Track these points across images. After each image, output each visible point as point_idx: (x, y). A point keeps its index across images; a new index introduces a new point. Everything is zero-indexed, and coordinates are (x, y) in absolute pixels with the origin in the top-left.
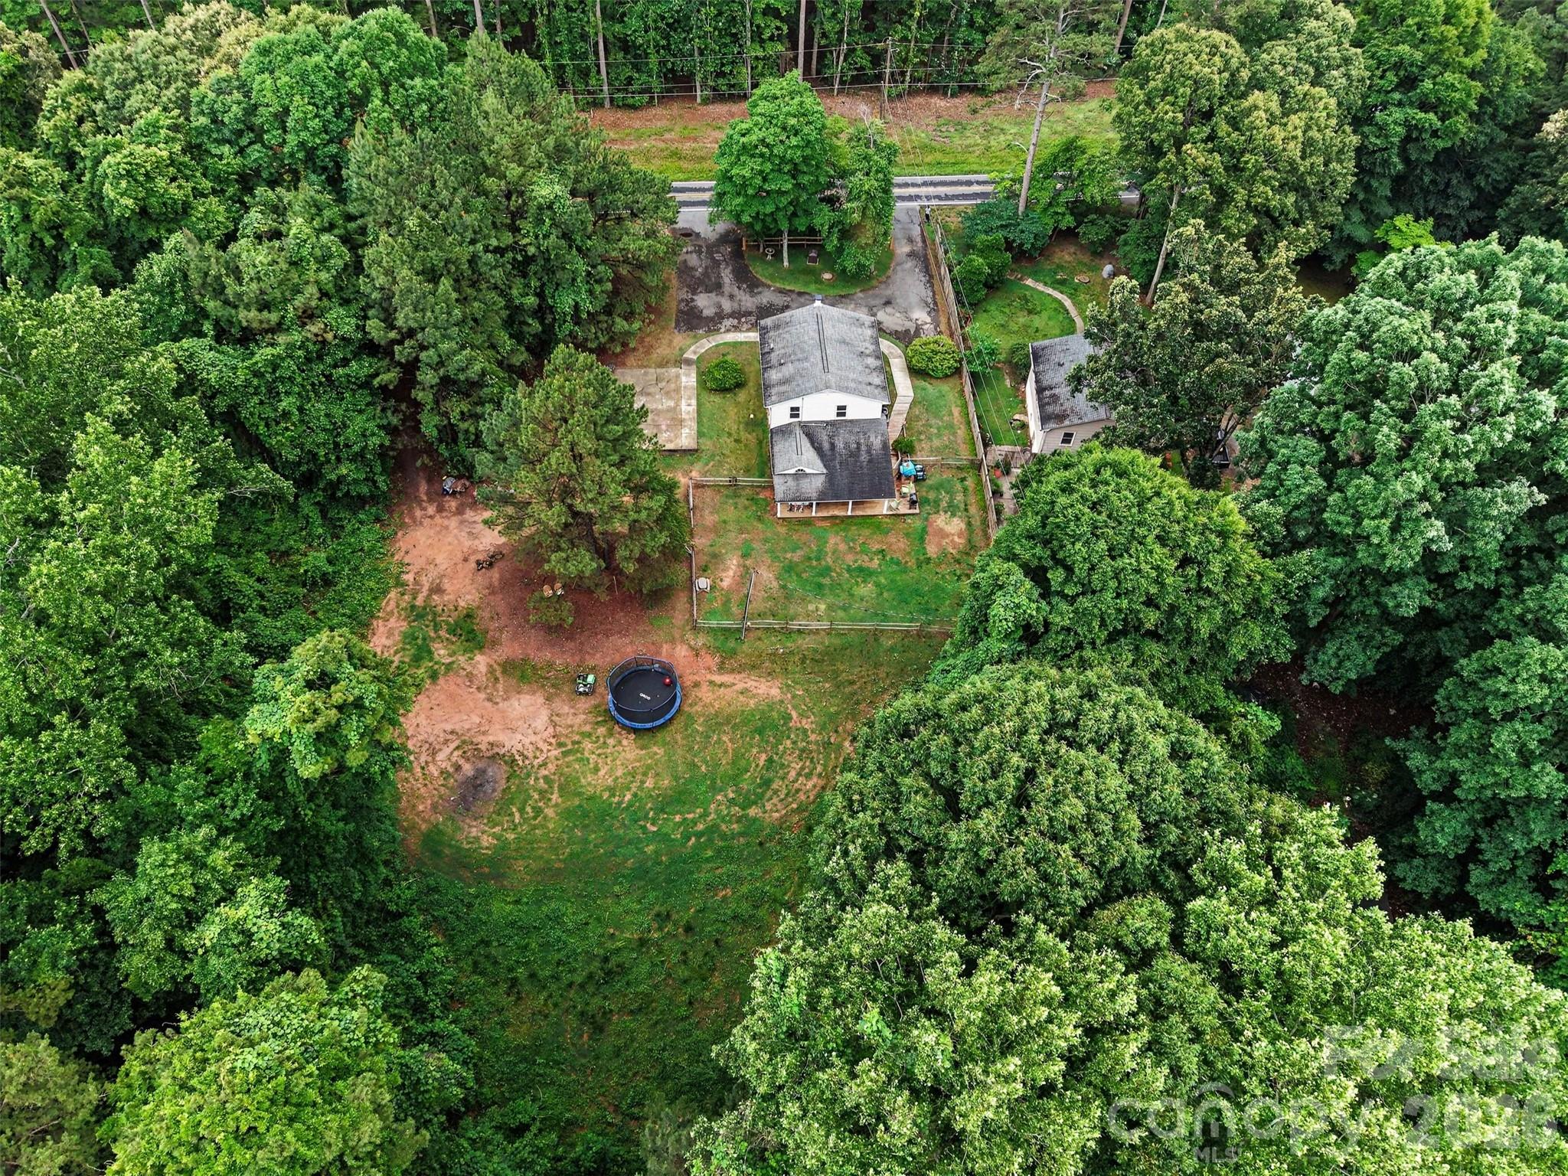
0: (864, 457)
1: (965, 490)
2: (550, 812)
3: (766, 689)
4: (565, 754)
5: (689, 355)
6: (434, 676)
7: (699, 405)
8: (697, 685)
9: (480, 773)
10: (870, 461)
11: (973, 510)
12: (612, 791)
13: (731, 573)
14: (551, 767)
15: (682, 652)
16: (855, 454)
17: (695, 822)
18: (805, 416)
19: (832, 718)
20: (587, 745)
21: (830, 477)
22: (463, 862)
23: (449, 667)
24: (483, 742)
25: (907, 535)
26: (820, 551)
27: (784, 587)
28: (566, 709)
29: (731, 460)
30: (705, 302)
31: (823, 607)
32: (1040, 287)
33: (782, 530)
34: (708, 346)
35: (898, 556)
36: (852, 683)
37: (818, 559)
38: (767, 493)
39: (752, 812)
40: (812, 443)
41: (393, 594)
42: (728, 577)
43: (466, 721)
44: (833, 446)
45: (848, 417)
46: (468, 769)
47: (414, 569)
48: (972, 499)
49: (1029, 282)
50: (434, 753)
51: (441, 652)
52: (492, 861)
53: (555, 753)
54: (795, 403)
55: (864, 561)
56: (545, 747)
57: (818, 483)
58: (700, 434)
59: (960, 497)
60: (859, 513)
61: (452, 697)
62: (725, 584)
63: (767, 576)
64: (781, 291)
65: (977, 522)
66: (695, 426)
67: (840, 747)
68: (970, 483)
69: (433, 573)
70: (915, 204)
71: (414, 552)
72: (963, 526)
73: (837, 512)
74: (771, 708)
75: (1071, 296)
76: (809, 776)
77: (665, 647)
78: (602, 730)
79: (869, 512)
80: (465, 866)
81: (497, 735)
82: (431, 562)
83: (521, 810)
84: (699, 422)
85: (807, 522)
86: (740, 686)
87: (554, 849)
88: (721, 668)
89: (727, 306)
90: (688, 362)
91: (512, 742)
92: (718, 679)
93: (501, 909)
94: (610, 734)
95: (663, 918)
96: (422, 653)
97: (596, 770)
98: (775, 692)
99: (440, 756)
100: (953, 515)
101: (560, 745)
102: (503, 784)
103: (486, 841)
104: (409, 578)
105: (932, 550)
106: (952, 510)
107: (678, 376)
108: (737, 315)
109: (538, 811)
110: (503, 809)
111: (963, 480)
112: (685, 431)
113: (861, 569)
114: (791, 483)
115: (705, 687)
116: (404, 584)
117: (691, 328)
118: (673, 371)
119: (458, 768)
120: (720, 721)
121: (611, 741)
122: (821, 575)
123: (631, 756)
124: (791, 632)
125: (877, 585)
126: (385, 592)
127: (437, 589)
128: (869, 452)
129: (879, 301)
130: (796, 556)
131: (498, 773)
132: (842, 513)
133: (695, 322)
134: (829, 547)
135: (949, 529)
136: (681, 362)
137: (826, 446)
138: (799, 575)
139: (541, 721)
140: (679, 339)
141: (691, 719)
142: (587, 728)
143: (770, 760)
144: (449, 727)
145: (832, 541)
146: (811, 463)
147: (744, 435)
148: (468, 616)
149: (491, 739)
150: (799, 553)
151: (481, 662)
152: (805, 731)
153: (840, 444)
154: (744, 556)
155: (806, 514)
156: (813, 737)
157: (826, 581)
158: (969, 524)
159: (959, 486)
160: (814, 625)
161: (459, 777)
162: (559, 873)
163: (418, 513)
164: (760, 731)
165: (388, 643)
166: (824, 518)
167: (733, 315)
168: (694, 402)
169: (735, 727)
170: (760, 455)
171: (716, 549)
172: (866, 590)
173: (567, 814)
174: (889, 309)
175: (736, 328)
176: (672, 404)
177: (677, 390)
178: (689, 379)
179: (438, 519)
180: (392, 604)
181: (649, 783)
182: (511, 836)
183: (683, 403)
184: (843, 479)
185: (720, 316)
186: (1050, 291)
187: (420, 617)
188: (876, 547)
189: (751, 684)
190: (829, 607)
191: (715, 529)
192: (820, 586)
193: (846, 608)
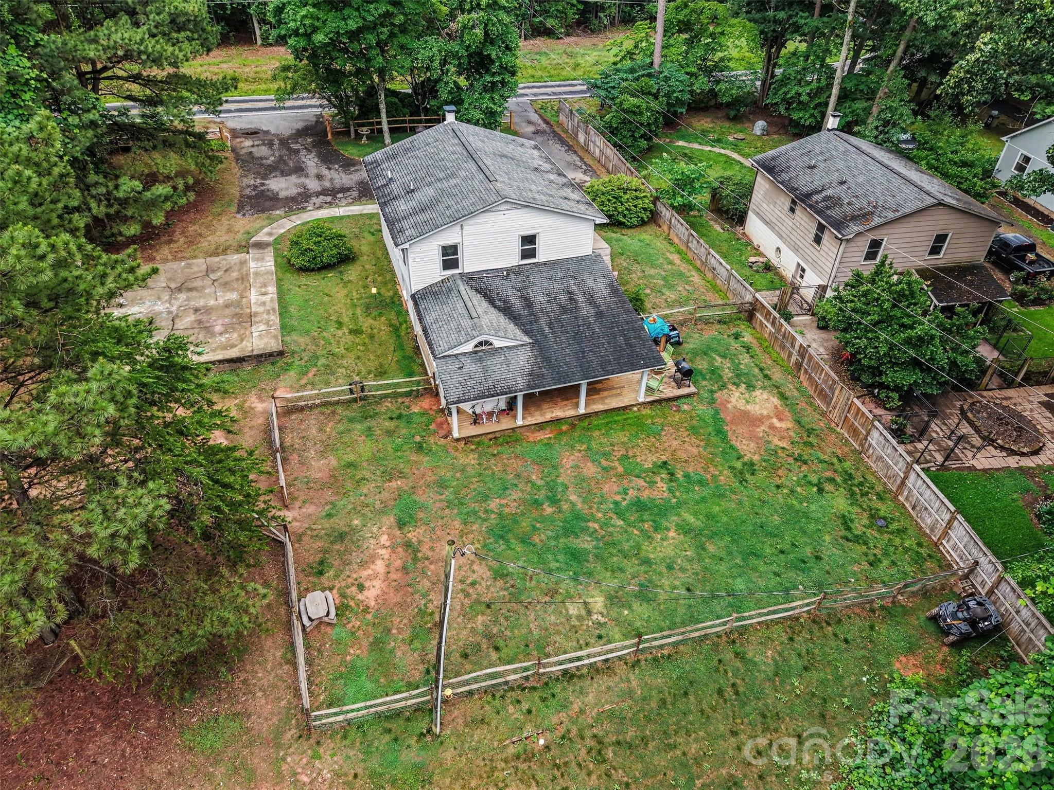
1: (748, 349)
5: (261, 237)
7: (281, 292)
10: (600, 315)
11: (776, 375)
13: (379, 566)
16: (570, 307)
18: (470, 264)
25: (694, 431)
26: (551, 487)
27: (500, 575)
29: (349, 361)
30: (281, 185)
31: (598, 602)
33: (471, 459)
34: (289, 226)
35: (695, 469)
37: (554, 501)
38: (426, 403)
40: (492, 302)
42: (374, 576)
44: (528, 303)
45: (543, 255)
49: (682, 143)
54: (450, 237)
55: (637, 489)
57: (523, 360)
58: (285, 328)
59: (746, 361)
60: (598, 407)
62: (371, 595)
66: (275, 319)
68: (749, 338)
70: (524, 99)
72: (775, 401)
73: (559, 413)
79: (614, 403)
84: (284, 314)
85: (511, 437)
89: (313, 185)
90: (260, 245)
100: (750, 387)
105: (748, 449)
106: (746, 381)
107: (243, 263)
108: (330, 191)
111: (737, 337)
112: (258, 329)
113: (640, 506)
114: (470, 366)
117: (263, 210)
118: (235, 258)
122: (569, 531)
124: (548, 682)
125: (685, 530)
128: (591, 301)
130: (511, 502)
132: (570, 413)
133: (268, 204)
134: (566, 475)
135: (755, 409)
136: (247, 247)
137: (516, 302)
138: (525, 540)
140: (242, 223)
145: (568, 463)
146: (499, 331)
147: (366, 323)
150: (513, 496)
153: (539, 299)
154: (403, 524)
155: (506, 424)
157: (585, 543)
158: (783, 397)
159: (734, 344)
160: (594, 654)
166: (540, 426)
167: (324, 192)
168: (272, 289)
170: (400, 347)
171: (339, 523)
172: (669, 545)
175: (331, 205)
176: (234, 296)
177: (243, 279)
178: (262, 264)
183: (254, 292)
184: (563, 348)
185: (305, 195)
188: (649, 460)
190: (612, 599)
191: (333, 482)
192: (576, 556)
193: (645, 595)
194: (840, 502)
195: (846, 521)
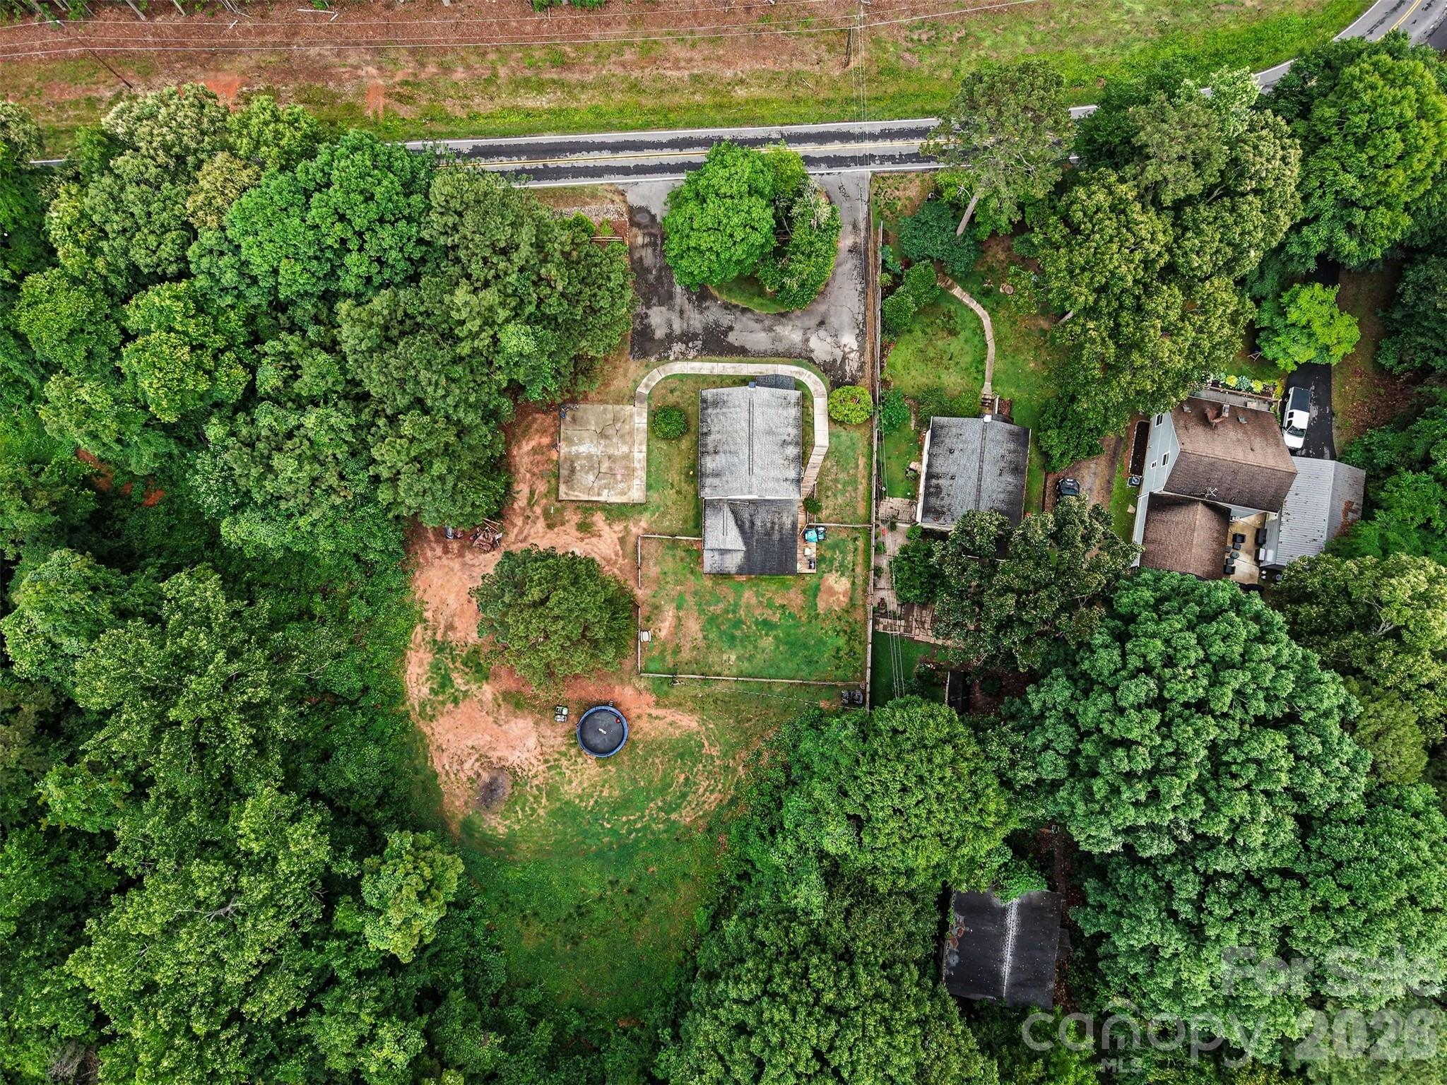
0: (776, 536)
1: (856, 550)
2: (541, 812)
3: (689, 722)
4: (549, 768)
5: (642, 389)
6: (456, 701)
7: (649, 452)
8: (639, 717)
9: (494, 781)
10: (780, 540)
11: (859, 570)
12: (580, 797)
13: (667, 624)
14: (540, 778)
15: (629, 691)
16: (769, 533)
17: (635, 821)
19: (732, 747)
20: (564, 762)
21: (748, 554)
22: (488, 842)
23: (465, 693)
24: (494, 755)
25: (805, 591)
26: (736, 605)
27: (705, 638)
28: (549, 733)
29: (672, 511)
30: (658, 318)
31: (733, 657)
32: (967, 300)
33: (709, 583)
34: (659, 378)
35: (795, 611)
36: (749, 720)
37: (734, 612)
39: (674, 816)
40: (736, 520)
41: (419, 629)
42: (665, 627)
43: (480, 739)
44: (752, 523)
46: (486, 777)
47: (432, 606)
48: (860, 559)
49: (957, 291)
50: (462, 763)
51: (458, 680)
52: (505, 843)
53: (542, 767)
55: (768, 615)
56: (534, 761)
57: (738, 559)
58: (649, 487)
59: (850, 558)
61: (471, 719)
62: (663, 634)
63: (694, 626)
64: (727, 307)
65: (859, 581)
66: (644, 476)
67: (735, 770)
68: (860, 543)
69: (447, 612)
70: (866, 171)
71: (429, 592)
72: (849, 585)
74: (690, 737)
75: (992, 313)
76: (712, 792)
77: (617, 689)
78: (573, 751)
80: (489, 845)
81: (502, 752)
82: (443, 602)
83: (523, 810)
84: (649, 474)
86: (668, 720)
87: (545, 837)
88: (657, 704)
89: (677, 325)
90: (641, 398)
91: (513, 758)
92: (655, 712)
93: (514, 875)
94: (580, 754)
95: (613, 883)
96: (445, 682)
97: (570, 782)
98: (694, 725)
99: (467, 766)
100: (843, 574)
101: (546, 761)
102: (509, 791)
103: (501, 830)
104: (428, 615)
105: (821, 607)
106: (842, 569)
107: (631, 416)
108: (687, 337)
109: (533, 809)
110: (510, 808)
111: (855, 539)
112: (637, 484)
113: (765, 623)
114: (717, 557)
115: (645, 718)
116: (425, 621)
117: (644, 354)
118: (629, 408)
119: (479, 776)
120: (654, 747)
121: (580, 760)
122: (735, 627)
123: (593, 772)
124: (708, 680)
125: (776, 637)
126: (413, 627)
127: (450, 627)
128: (781, 528)
129: (813, 322)
130: (718, 609)
131: (505, 781)
133: (648, 345)
134: (743, 602)
135: (837, 588)
136: (633, 398)
137: (747, 525)
138: (718, 627)
139: (532, 742)
140: (634, 368)
141: (634, 745)
142: (563, 749)
143: (687, 779)
144: (470, 744)
145: (746, 595)
146: (734, 540)
147: (684, 487)
148: (475, 652)
149: (499, 754)
150: (721, 606)
151: (488, 691)
152: (712, 757)
153: (758, 523)
154: (679, 608)
156: (718, 762)
157: (738, 633)
158: (853, 583)
159: (851, 546)
161: (480, 783)
162: (549, 853)
163: (429, 554)
164: (681, 756)
165: (420, 671)
167: (682, 337)
168: (644, 448)
169: (664, 754)
170: (696, 507)
171: (657, 601)
172: (767, 642)
173: (552, 813)
174: (822, 333)
175: (683, 356)
176: (625, 449)
177: (631, 433)
178: (639, 418)
179: (445, 561)
180: (419, 637)
181: (606, 793)
182: (517, 827)
183: (636, 449)
184: (758, 557)
185: (670, 338)
186: (974, 305)
187: (441, 650)
188: (779, 601)
189: (678, 717)
190: (738, 658)
191: (657, 581)
192: (733, 638)
193: (750, 659)
194: (841, 641)
195: (838, 650)
